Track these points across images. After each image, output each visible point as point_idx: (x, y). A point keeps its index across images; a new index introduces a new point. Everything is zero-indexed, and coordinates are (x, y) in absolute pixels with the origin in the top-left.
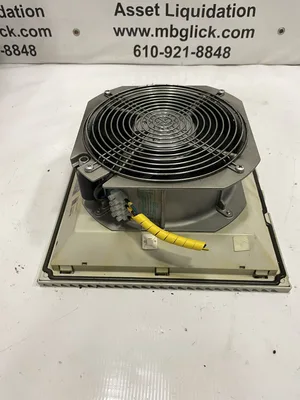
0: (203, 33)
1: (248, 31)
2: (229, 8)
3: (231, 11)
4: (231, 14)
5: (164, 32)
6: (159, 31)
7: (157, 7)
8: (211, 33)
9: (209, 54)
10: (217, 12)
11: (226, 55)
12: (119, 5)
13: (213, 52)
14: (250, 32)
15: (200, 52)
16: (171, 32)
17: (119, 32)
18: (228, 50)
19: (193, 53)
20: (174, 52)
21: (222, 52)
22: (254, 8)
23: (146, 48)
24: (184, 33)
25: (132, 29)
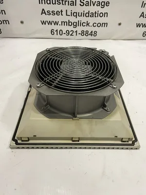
0: (84, 24)
1: (105, 24)
2: (95, 13)
3: (97, 14)
4: (96, 16)
5: (66, 23)
6: (63, 23)
7: (62, 11)
8: (88, 24)
9: (87, 34)
10: (90, 14)
11: (95, 35)
12: (43, 10)
13: (89, 33)
14: (106, 24)
15: (83, 33)
16: (69, 23)
17: (43, 23)
18: (96, 33)
19: (79, 34)
20: (71, 33)
21: (93, 33)
22: (107, 13)
23: (57, 30)
24: (75, 24)
25: (50, 21)
